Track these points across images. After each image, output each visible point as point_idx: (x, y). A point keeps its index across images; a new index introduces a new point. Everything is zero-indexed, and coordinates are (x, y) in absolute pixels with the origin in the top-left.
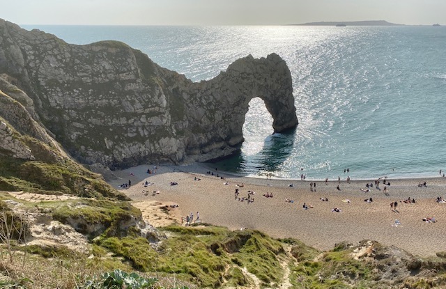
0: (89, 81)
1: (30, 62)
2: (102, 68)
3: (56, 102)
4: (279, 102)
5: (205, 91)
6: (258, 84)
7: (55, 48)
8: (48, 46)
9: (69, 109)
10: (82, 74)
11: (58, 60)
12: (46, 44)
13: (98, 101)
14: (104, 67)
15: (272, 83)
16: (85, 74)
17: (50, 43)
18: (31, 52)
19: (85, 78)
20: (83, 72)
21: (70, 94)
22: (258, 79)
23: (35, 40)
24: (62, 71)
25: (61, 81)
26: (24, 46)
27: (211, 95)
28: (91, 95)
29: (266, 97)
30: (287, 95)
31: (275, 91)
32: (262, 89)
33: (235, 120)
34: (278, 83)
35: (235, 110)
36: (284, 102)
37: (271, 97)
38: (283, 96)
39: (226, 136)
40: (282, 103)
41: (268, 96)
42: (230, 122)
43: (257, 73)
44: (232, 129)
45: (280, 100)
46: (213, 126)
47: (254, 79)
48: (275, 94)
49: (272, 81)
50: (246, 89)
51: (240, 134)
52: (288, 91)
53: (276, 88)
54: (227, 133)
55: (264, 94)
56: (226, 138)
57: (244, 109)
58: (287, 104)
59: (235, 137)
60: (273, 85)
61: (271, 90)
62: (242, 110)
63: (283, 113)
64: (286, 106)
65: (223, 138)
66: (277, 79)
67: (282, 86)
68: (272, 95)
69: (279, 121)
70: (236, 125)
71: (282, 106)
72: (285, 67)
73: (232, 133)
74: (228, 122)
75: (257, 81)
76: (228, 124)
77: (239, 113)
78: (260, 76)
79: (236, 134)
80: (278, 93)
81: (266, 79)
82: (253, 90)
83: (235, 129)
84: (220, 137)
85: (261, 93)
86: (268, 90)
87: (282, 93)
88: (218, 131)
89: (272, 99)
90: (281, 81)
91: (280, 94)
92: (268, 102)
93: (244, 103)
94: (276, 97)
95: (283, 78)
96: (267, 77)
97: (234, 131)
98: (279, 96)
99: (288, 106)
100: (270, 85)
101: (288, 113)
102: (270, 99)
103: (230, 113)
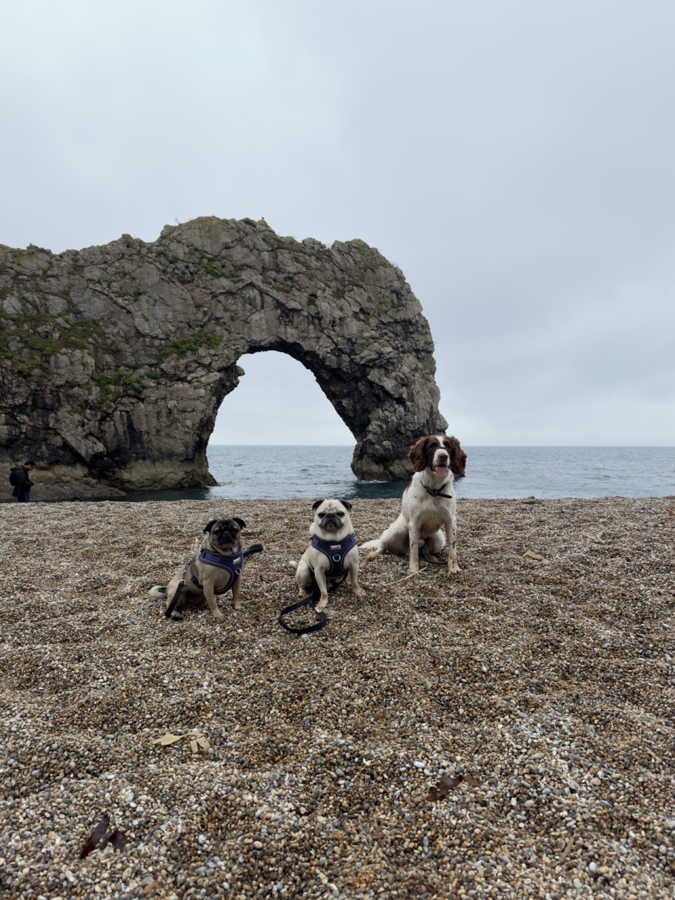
4: (371, 384)
5: (34, 276)
6: (279, 305)
15: (337, 314)
22: (278, 290)
27: (65, 294)
29: (313, 354)
30: (406, 369)
31: (349, 340)
32: (296, 320)
33: (164, 398)
34: (369, 324)
35: (163, 366)
36: (389, 384)
37: (334, 358)
38: (385, 365)
39: (100, 447)
40: (382, 388)
41: (321, 353)
42: (134, 400)
43: (278, 269)
44: (144, 428)
45: (374, 375)
46: (34, 394)
47: (264, 287)
48: (353, 352)
49: (342, 310)
50: (226, 310)
51: (177, 455)
52: (410, 359)
53: (355, 331)
54: (109, 436)
55: (304, 338)
56: (97, 456)
57: (208, 368)
58: (405, 396)
59: (154, 461)
60: (341, 319)
61: (333, 333)
62: (201, 372)
63: (385, 420)
64: (400, 401)
65: (83, 452)
66: (362, 310)
67: (382, 336)
68: (338, 351)
69: (372, 443)
70: (164, 419)
71: (381, 397)
72: (397, 284)
73: (142, 443)
74: (125, 400)
75: (274, 293)
76: (121, 408)
77: (183, 380)
78: (289, 283)
79: (160, 450)
80: (365, 353)
81: (314, 295)
82: (256, 317)
83: (158, 431)
84: (66, 445)
85: (291, 334)
86: (322, 331)
87: (380, 354)
88: (57, 421)
89: (340, 364)
90: (383, 323)
91: (375, 356)
92: (325, 375)
93: (212, 352)
94: (357, 364)
95: (390, 313)
96: (319, 293)
97: (153, 438)
98: (371, 365)
99: (408, 403)
100: (327, 320)
101: (411, 427)
102: (332, 361)
103: (142, 371)
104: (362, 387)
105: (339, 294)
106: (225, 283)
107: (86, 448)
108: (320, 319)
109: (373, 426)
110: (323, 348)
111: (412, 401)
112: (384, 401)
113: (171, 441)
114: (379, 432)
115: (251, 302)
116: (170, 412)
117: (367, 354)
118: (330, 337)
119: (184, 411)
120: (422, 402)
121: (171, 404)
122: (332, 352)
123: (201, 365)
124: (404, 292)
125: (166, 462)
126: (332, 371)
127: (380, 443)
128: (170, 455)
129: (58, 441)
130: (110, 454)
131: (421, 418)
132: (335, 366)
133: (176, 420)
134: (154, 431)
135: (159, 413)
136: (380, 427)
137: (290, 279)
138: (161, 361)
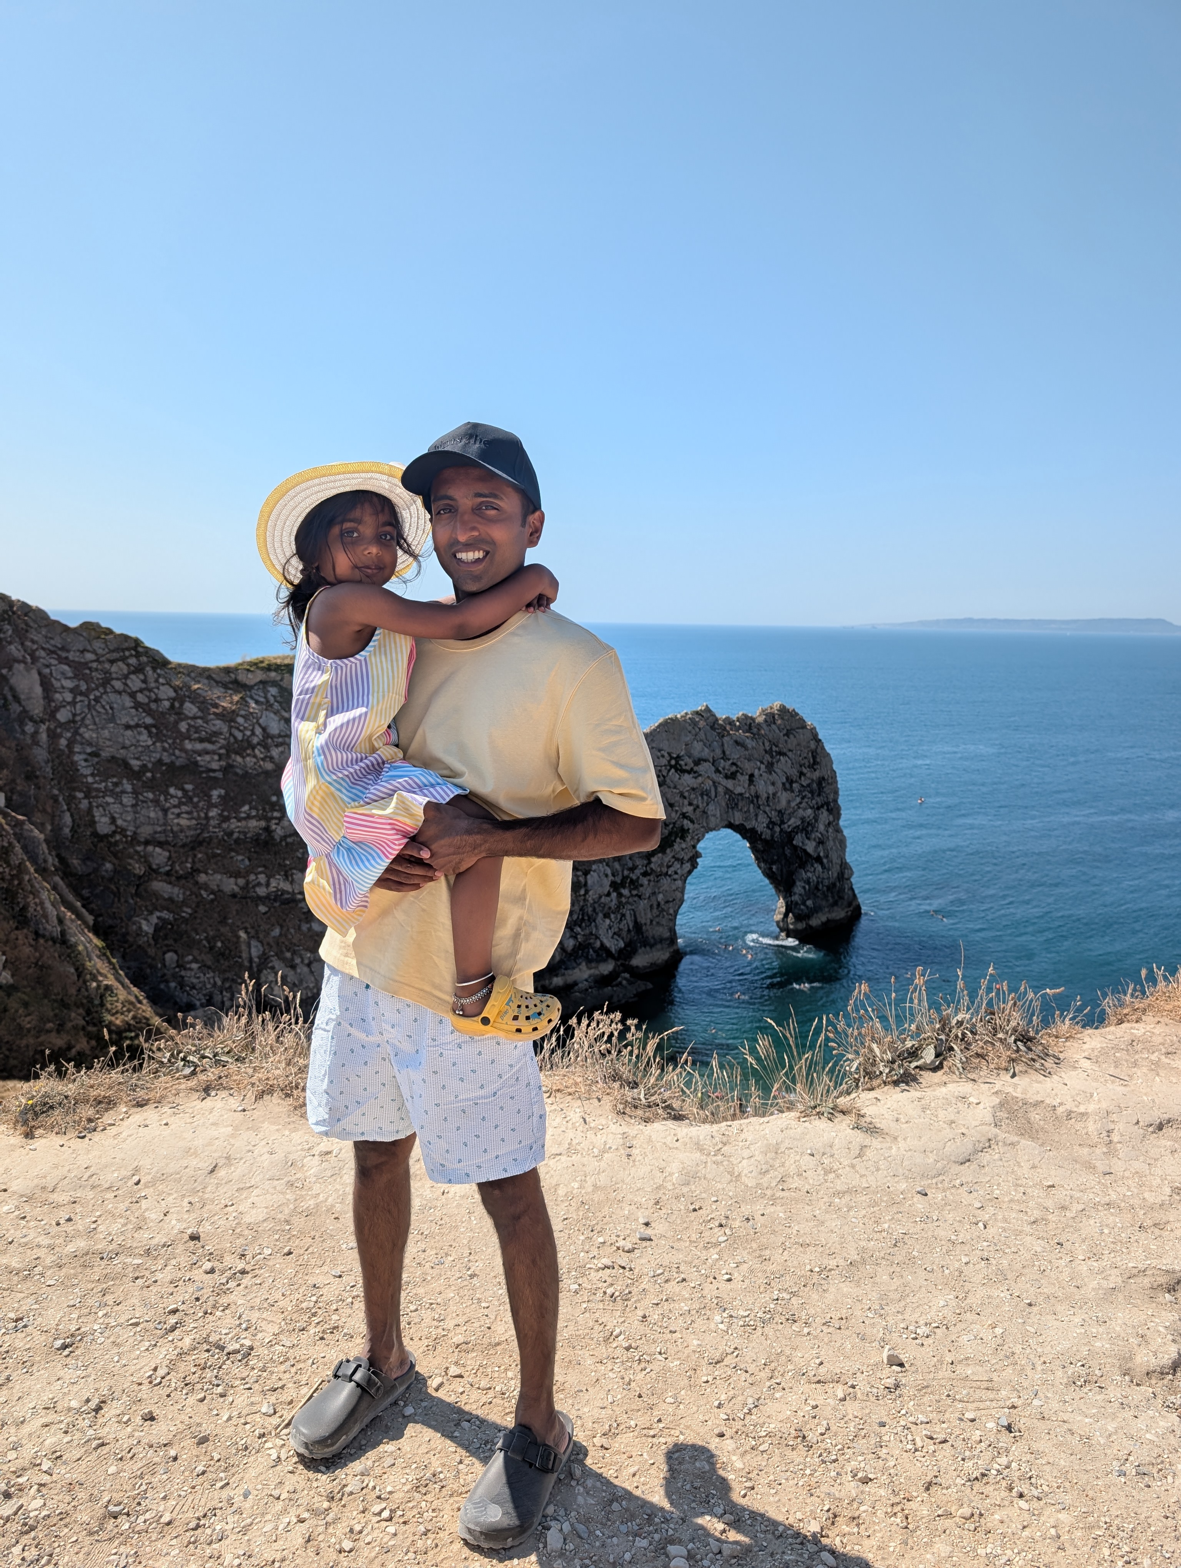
0: (215, 766)
1: (57, 709)
2: (258, 731)
3: (113, 820)
6: (728, 791)
7: (134, 673)
8: (114, 669)
9: (147, 843)
10: (199, 746)
11: (137, 705)
12: (112, 662)
13: (234, 824)
14: (264, 729)
16: (209, 747)
17: (123, 659)
18: (69, 684)
19: (207, 758)
20: (201, 740)
21: (156, 802)
23: (82, 652)
24: (145, 738)
25: (135, 764)
26: (48, 666)
28: (215, 806)
29: (753, 831)
30: (822, 827)
31: (780, 812)
32: (740, 804)
33: (654, 893)
34: (793, 791)
35: (652, 866)
36: (810, 847)
37: (769, 832)
38: (807, 828)
39: (622, 944)
40: (805, 851)
41: (759, 830)
42: (636, 899)
43: (725, 757)
44: (643, 922)
45: (798, 840)
46: (582, 909)
47: (715, 777)
48: (782, 822)
49: (773, 784)
50: (690, 804)
51: (666, 939)
52: (824, 816)
53: (783, 803)
54: (624, 934)
55: (747, 819)
56: (621, 951)
57: (682, 861)
58: (822, 854)
59: (652, 946)
60: (774, 794)
61: (767, 809)
62: (677, 865)
63: (808, 882)
64: (818, 859)
65: (613, 950)
66: (787, 778)
67: (803, 798)
68: (771, 824)
69: (797, 903)
70: (655, 911)
71: (804, 859)
72: (813, 745)
73: (642, 934)
74: (631, 900)
75: (724, 782)
76: (630, 907)
77: (666, 874)
78: (734, 768)
79: (653, 937)
80: (792, 821)
81: (752, 776)
82: (711, 807)
83: (651, 921)
84: (602, 944)
85: (738, 818)
86: (759, 807)
87: (803, 819)
88: (596, 927)
89: (772, 836)
90: (802, 786)
91: (799, 823)
92: (760, 846)
93: (684, 846)
94: (786, 832)
95: (808, 775)
96: (756, 772)
97: (648, 927)
98: (796, 830)
99: (825, 861)
100: (764, 796)
101: (826, 882)
102: (767, 835)
103: (638, 872)
104: (788, 852)
105: (770, 767)
106: (688, 779)
107: (614, 944)
108: (757, 797)
109: (799, 888)
110: (760, 825)
111: (827, 857)
112: (806, 862)
113: (661, 929)
114: (802, 891)
115: (707, 793)
116: (659, 905)
117: (793, 822)
118: (765, 812)
119: (667, 902)
120: (834, 856)
121: (660, 897)
122: (768, 827)
123: (677, 859)
124: (819, 750)
125: (659, 946)
126: (766, 841)
127: (804, 903)
128: (662, 940)
129: (598, 944)
130: (626, 946)
131: (834, 873)
132: (768, 838)
133: (663, 910)
134: (648, 922)
135: (651, 906)
136: (804, 888)
137: (733, 764)
138: (650, 863)
